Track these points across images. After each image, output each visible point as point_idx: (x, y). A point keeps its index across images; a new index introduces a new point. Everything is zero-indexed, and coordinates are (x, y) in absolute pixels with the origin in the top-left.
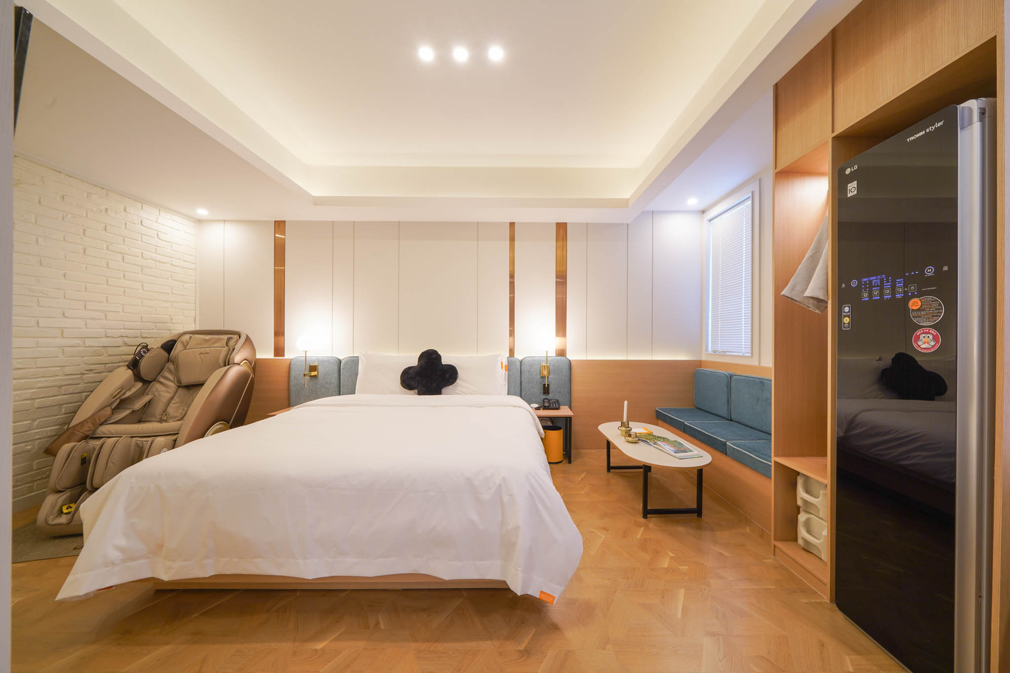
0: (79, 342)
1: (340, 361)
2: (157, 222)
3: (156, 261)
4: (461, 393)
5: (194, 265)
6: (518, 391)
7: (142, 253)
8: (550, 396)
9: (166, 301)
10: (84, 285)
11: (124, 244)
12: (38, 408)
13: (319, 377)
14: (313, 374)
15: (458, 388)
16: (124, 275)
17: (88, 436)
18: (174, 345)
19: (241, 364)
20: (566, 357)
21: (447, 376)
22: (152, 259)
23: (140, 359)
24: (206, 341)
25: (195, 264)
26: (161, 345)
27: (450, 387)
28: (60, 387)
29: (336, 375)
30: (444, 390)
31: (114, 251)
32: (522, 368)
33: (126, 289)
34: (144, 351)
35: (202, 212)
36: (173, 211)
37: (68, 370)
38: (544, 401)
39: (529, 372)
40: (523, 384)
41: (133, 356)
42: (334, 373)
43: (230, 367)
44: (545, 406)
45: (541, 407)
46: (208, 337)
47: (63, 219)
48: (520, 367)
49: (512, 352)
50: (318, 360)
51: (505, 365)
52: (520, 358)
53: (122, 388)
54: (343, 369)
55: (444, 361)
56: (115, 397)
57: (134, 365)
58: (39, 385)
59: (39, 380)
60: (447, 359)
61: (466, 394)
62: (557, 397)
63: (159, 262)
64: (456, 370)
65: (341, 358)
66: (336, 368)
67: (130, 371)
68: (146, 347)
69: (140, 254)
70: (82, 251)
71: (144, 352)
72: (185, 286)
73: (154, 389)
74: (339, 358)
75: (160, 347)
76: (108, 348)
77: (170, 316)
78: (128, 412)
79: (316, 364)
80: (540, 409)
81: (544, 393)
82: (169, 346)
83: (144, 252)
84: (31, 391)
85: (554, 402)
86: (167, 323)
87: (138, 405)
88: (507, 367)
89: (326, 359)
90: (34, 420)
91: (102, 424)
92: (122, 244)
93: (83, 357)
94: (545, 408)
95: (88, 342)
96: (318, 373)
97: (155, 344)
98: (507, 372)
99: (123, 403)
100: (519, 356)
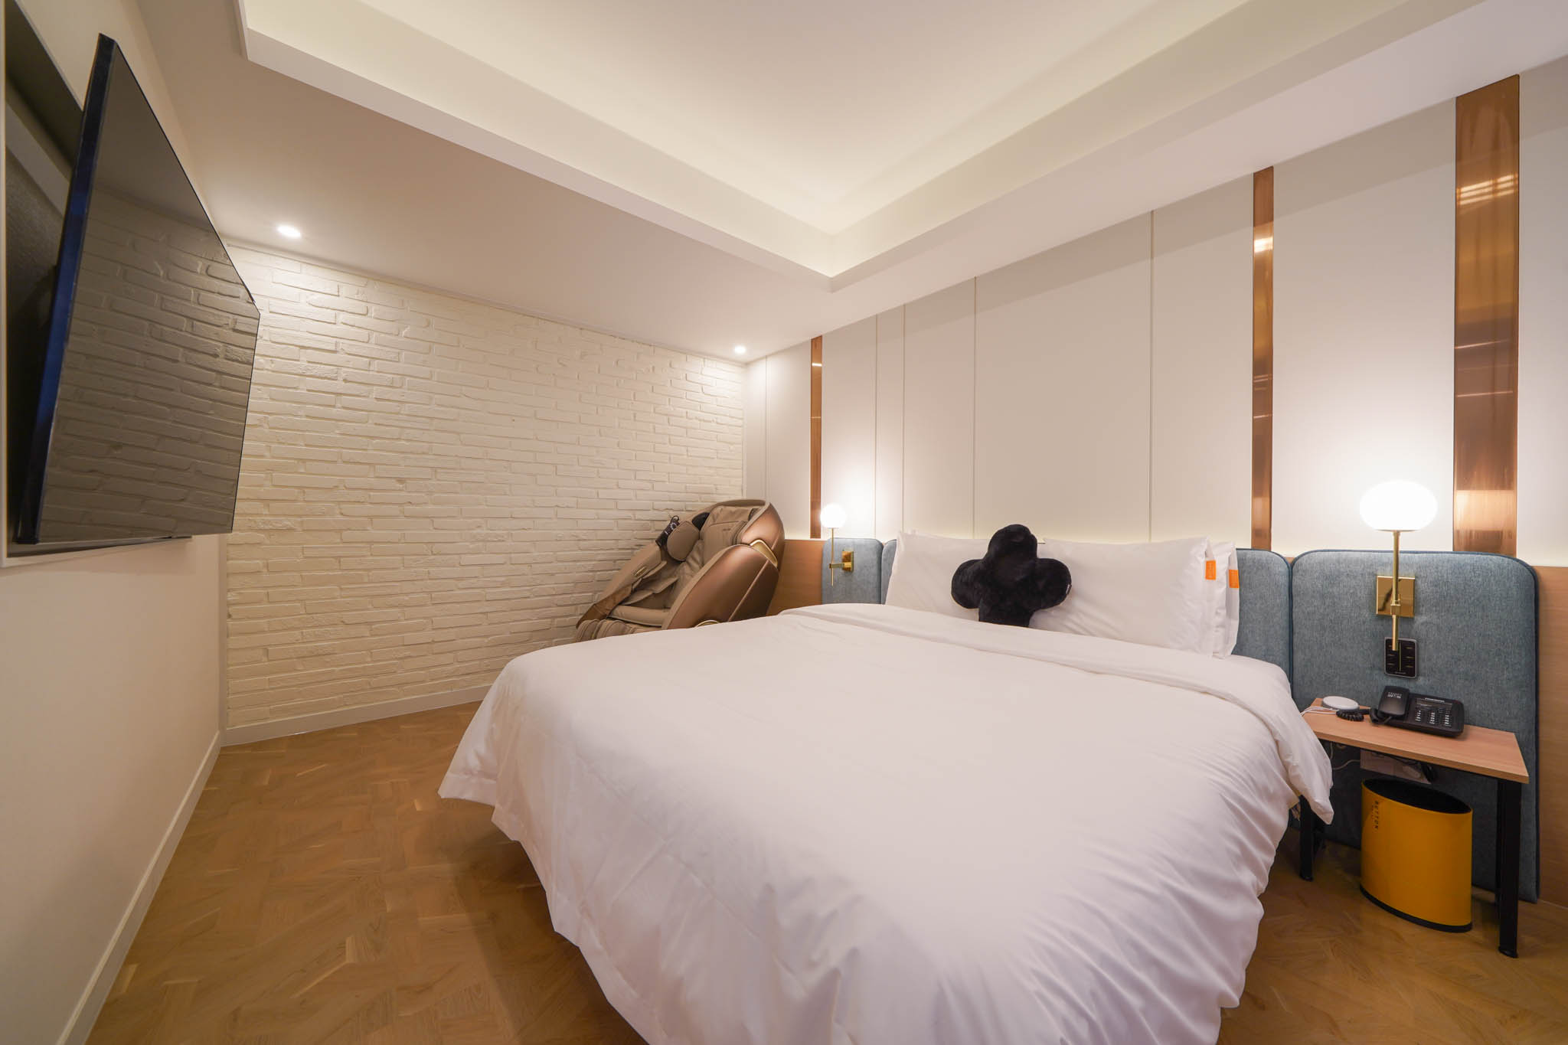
0: (630, 514)
1: (882, 546)
2: (701, 374)
3: (700, 420)
4: (1081, 631)
5: (741, 421)
6: (1280, 647)
7: (687, 413)
8: (1420, 684)
9: (710, 467)
10: (634, 453)
11: (669, 404)
12: (598, 581)
13: (855, 571)
14: (848, 565)
15: (1074, 618)
16: (670, 439)
17: (606, 615)
18: (705, 519)
19: (752, 545)
20: (1511, 554)
21: (1041, 584)
22: (696, 418)
23: (669, 534)
24: (732, 513)
25: (742, 419)
26: (692, 518)
27: (1053, 612)
28: (615, 561)
29: (875, 570)
30: (1038, 617)
31: (660, 414)
32: (1296, 581)
33: (672, 456)
34: (673, 525)
35: (740, 350)
36: (718, 357)
37: (622, 544)
38: (1384, 698)
39: (1323, 596)
40: (1296, 630)
41: (661, 533)
42: (873, 566)
43: (733, 548)
44: (1386, 715)
45: (1366, 712)
46: (733, 509)
47: (617, 385)
48: (1287, 579)
49: (1262, 536)
50: (854, 544)
51: (1230, 572)
52: (1291, 553)
53: (645, 565)
54: (885, 560)
55: (1043, 551)
56: (637, 575)
57: (662, 541)
58: (600, 557)
59: (599, 552)
60: (1048, 547)
61: (1092, 634)
62: (1457, 691)
63: (704, 421)
64: (1068, 572)
65: (883, 541)
66: (875, 557)
67: (658, 547)
68: (675, 522)
69: (684, 414)
70: (632, 417)
71: (674, 527)
72: (732, 447)
73: (681, 571)
74: (882, 542)
75: (690, 521)
76: (656, 523)
77: (715, 485)
78: (650, 593)
79: (850, 550)
80: (1361, 719)
81: (1391, 669)
82: (700, 521)
83: (688, 411)
84: (594, 563)
85: (1434, 708)
86: (712, 494)
87: (661, 587)
88: (1236, 577)
89: (863, 542)
90: (595, 592)
91: (620, 604)
92: (668, 403)
93: (633, 530)
94: (1381, 719)
95: (639, 515)
96: (853, 565)
97: (687, 517)
98: (1236, 592)
99: (646, 583)
100: (1285, 546)
